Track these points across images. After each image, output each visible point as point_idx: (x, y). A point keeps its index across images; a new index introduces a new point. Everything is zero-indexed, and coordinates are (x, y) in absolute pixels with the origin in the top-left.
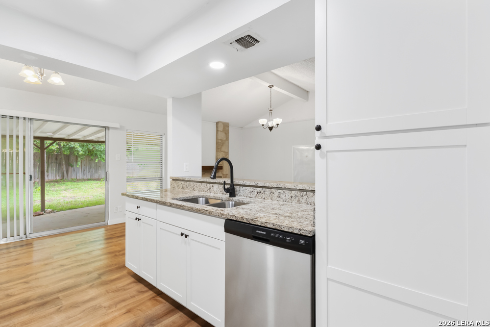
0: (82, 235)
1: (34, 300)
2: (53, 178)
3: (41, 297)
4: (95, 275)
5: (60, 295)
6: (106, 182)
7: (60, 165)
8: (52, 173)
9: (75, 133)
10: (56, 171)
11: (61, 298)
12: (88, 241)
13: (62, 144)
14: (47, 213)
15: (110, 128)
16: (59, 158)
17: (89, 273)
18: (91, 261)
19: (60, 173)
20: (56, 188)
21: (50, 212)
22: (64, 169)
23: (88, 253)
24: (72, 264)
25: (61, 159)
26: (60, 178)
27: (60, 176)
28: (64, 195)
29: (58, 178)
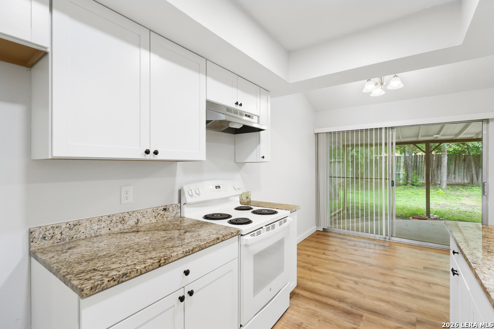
0: (440, 258)
1: (347, 303)
2: (460, 181)
3: (354, 305)
4: (413, 317)
5: (366, 315)
6: (484, 196)
7: (469, 167)
8: (459, 176)
9: (461, 132)
10: (464, 173)
11: (364, 318)
12: (441, 268)
13: (470, 144)
14: (432, 219)
15: (490, 121)
16: (467, 160)
17: (409, 310)
18: (423, 296)
19: (468, 175)
20: (458, 193)
21: (435, 219)
22: (474, 172)
23: (429, 284)
24: (402, 287)
25: (470, 160)
26: (469, 181)
27: (469, 179)
28: (463, 202)
29: (466, 181)
